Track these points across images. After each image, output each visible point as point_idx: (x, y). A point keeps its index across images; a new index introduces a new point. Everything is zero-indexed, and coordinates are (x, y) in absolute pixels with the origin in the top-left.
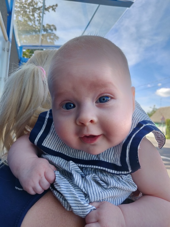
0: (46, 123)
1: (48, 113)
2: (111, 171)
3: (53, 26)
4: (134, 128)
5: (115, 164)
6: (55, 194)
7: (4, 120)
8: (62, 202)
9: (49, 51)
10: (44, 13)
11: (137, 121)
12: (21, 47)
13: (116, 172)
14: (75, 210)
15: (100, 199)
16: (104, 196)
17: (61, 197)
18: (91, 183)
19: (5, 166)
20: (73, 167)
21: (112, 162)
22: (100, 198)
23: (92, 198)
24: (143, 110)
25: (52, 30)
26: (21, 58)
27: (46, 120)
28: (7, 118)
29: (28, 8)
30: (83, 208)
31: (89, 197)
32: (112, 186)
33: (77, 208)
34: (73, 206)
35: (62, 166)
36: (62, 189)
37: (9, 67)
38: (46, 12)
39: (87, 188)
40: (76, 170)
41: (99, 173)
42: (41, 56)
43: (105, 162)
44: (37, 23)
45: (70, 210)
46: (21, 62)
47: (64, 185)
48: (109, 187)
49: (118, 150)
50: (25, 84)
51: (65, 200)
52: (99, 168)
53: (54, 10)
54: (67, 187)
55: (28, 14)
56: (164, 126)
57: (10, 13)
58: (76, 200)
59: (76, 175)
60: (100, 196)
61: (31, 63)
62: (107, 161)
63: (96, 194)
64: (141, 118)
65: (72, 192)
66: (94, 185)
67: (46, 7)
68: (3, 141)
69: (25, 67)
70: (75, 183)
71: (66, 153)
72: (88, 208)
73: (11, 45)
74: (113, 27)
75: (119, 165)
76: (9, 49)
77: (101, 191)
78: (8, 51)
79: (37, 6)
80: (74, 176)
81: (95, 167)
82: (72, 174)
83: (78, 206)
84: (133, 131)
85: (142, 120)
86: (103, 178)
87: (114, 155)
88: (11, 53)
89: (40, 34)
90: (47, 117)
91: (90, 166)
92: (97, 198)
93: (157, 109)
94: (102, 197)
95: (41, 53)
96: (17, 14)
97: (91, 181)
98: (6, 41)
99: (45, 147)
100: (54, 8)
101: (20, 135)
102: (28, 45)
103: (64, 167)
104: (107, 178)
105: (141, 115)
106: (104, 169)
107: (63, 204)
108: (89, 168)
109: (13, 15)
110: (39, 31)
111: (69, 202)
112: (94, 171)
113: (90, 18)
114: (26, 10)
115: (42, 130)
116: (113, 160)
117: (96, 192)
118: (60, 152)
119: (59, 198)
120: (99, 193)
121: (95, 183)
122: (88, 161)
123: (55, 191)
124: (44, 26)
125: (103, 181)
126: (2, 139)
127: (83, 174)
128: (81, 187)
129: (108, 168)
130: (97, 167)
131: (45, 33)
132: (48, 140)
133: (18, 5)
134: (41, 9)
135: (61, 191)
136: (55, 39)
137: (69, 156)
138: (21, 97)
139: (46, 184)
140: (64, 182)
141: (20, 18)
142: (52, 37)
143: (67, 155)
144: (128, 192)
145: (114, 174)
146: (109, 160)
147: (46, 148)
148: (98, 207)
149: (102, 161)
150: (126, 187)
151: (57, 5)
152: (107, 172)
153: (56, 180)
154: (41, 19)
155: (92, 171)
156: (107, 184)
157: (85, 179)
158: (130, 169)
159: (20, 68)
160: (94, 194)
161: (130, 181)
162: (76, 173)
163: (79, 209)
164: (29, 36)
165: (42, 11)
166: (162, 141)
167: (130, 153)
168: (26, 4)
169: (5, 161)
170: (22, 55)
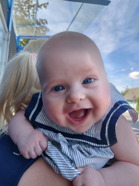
0: (39, 102)
1: (40, 94)
2: (92, 144)
3: (45, 20)
4: (112, 107)
5: (96, 139)
6: (46, 160)
7: (4, 98)
8: (53, 166)
9: (41, 40)
10: (37, 10)
11: (114, 101)
12: (19, 37)
13: (96, 145)
14: (62, 173)
15: (84, 165)
16: (87, 162)
17: (51, 162)
18: (76, 152)
19: (6, 135)
20: (60, 138)
21: (93, 137)
22: (84, 163)
23: (77, 164)
24: (118, 91)
25: (44, 24)
26: (18, 46)
27: (38, 100)
28: (7, 97)
29: (25, 6)
30: (69, 171)
31: (74, 162)
32: (93, 155)
33: (65, 171)
34: (62, 169)
35: (52, 137)
36: (53, 155)
37: (9, 54)
38: (39, 9)
39: (73, 156)
40: (63, 141)
41: (83, 145)
42: (35, 44)
43: (88, 136)
44: (31, 18)
45: (59, 173)
46: (19, 50)
47: (54, 152)
48: (91, 156)
49: (98, 127)
50: (21, 68)
51: (55, 164)
52: (83, 141)
53: (45, 7)
54: (56, 154)
55: (24, 11)
56: (135, 103)
57: (10, 9)
58: (65, 164)
59: (64, 144)
60: (83, 162)
61: (26, 51)
62: (90, 136)
63: (81, 160)
64: (117, 99)
65: (61, 158)
66: (79, 153)
67: (39, 5)
68: (3, 115)
69: (21, 54)
70: (63, 151)
71: (55, 127)
72: (74, 172)
73: (10, 35)
74: (94, 21)
75: (99, 139)
76: (8, 39)
77: (84, 158)
78: (8, 41)
79: (32, 4)
80: (62, 146)
81: (79, 140)
82: (60, 144)
83: (66, 169)
84: (111, 110)
85: (118, 101)
86: (86, 149)
87: (95, 130)
88: (10, 42)
89: (34, 27)
90: (39, 97)
91: (75, 139)
92: (81, 164)
93: (129, 89)
94: (86, 163)
95: (34, 42)
96: (15, 10)
97: (76, 149)
98: (6, 32)
99: (37, 122)
100: (45, 5)
101: (18, 110)
102: (24, 35)
103: (53, 138)
104: (89, 149)
105: (117, 96)
106: (87, 142)
107: (53, 168)
108: (74, 141)
109: (13, 10)
110: (33, 24)
111: (58, 165)
112: (78, 143)
113: (75, 14)
114: (23, 7)
115: (35, 108)
116: (94, 135)
117: (80, 159)
118: (50, 126)
119: (50, 162)
120: (83, 159)
121: (79, 151)
122: (73, 135)
123: (46, 157)
124: (37, 20)
125: (86, 151)
126: (3, 113)
127: (69, 144)
128: (68, 154)
129: (90, 142)
130: (81, 140)
131: (38, 26)
132: (40, 116)
133: (17, 3)
134: (35, 6)
135: (52, 156)
136: (46, 31)
137: (58, 130)
138: (17, 80)
139: (40, 151)
140: (54, 150)
141: (18, 14)
142: (44, 29)
143: (56, 129)
144: (106, 159)
145: (95, 146)
146: (91, 134)
147: (39, 123)
148: (83, 172)
149: (85, 135)
150: (105, 156)
151: (48, 3)
152: (89, 144)
153: (48, 148)
154: (35, 15)
155: (76, 143)
156: (89, 154)
157: (71, 148)
158: (108, 143)
159: (17, 55)
160: (78, 160)
161: (108, 150)
162: (63, 143)
163: (67, 172)
164: (25, 28)
165: (36, 8)
166: (135, 117)
167: (109, 129)
168: (23, 2)
169: (6, 131)
170: (20, 44)
